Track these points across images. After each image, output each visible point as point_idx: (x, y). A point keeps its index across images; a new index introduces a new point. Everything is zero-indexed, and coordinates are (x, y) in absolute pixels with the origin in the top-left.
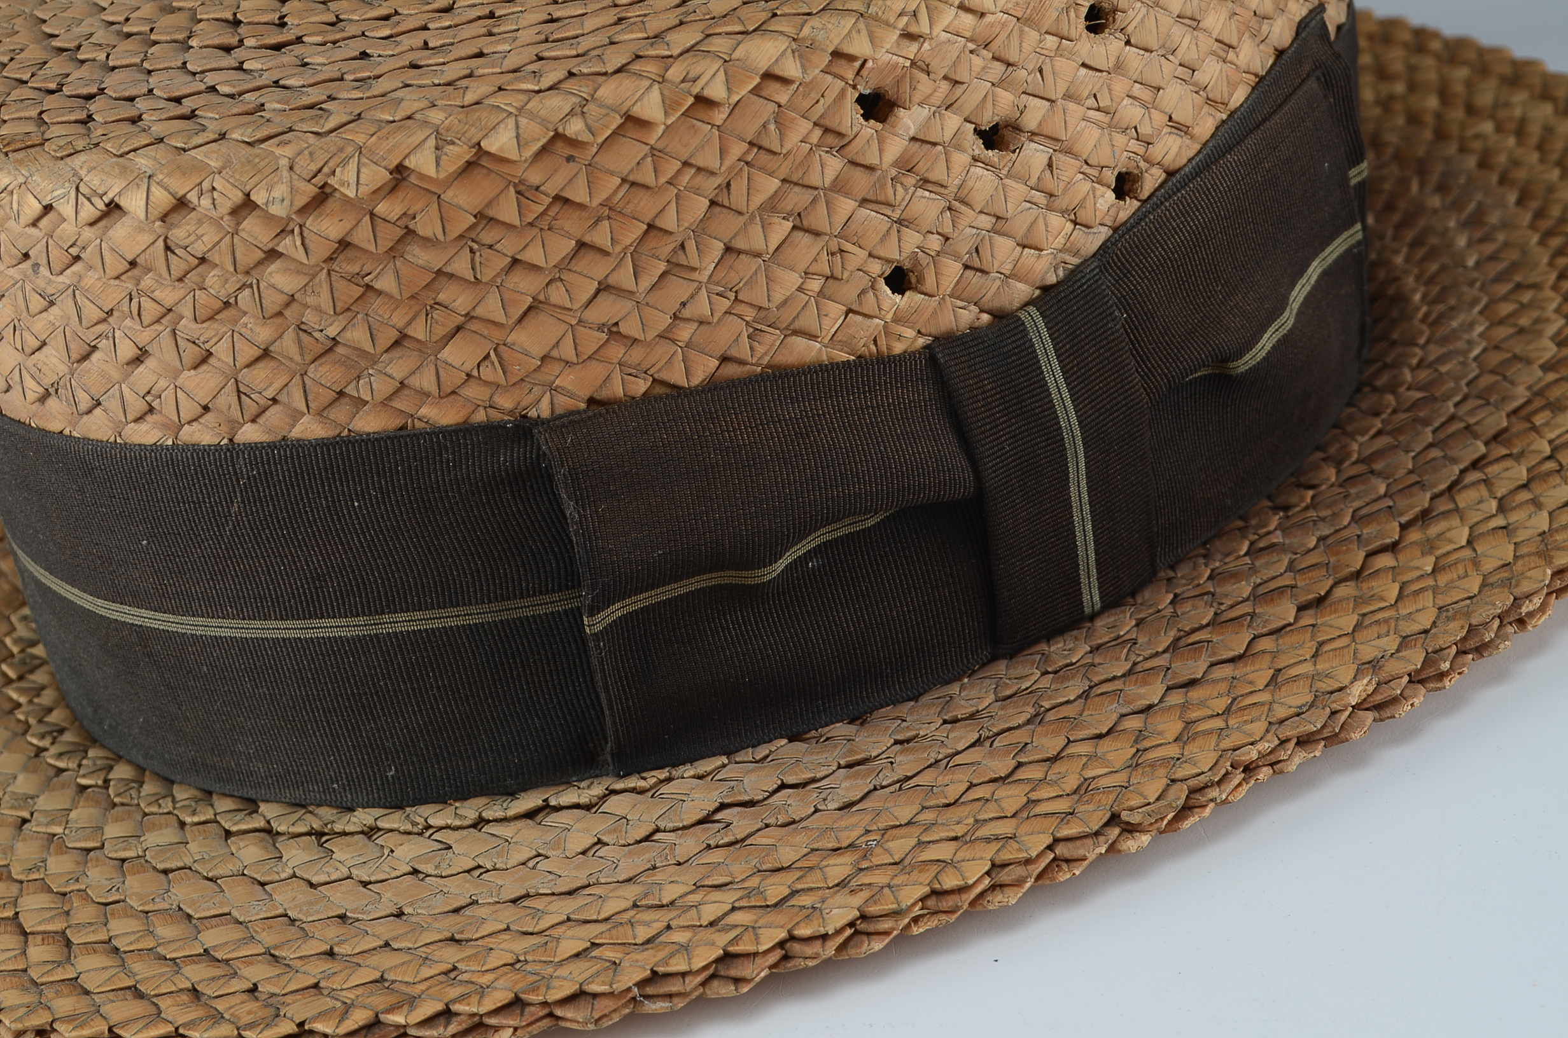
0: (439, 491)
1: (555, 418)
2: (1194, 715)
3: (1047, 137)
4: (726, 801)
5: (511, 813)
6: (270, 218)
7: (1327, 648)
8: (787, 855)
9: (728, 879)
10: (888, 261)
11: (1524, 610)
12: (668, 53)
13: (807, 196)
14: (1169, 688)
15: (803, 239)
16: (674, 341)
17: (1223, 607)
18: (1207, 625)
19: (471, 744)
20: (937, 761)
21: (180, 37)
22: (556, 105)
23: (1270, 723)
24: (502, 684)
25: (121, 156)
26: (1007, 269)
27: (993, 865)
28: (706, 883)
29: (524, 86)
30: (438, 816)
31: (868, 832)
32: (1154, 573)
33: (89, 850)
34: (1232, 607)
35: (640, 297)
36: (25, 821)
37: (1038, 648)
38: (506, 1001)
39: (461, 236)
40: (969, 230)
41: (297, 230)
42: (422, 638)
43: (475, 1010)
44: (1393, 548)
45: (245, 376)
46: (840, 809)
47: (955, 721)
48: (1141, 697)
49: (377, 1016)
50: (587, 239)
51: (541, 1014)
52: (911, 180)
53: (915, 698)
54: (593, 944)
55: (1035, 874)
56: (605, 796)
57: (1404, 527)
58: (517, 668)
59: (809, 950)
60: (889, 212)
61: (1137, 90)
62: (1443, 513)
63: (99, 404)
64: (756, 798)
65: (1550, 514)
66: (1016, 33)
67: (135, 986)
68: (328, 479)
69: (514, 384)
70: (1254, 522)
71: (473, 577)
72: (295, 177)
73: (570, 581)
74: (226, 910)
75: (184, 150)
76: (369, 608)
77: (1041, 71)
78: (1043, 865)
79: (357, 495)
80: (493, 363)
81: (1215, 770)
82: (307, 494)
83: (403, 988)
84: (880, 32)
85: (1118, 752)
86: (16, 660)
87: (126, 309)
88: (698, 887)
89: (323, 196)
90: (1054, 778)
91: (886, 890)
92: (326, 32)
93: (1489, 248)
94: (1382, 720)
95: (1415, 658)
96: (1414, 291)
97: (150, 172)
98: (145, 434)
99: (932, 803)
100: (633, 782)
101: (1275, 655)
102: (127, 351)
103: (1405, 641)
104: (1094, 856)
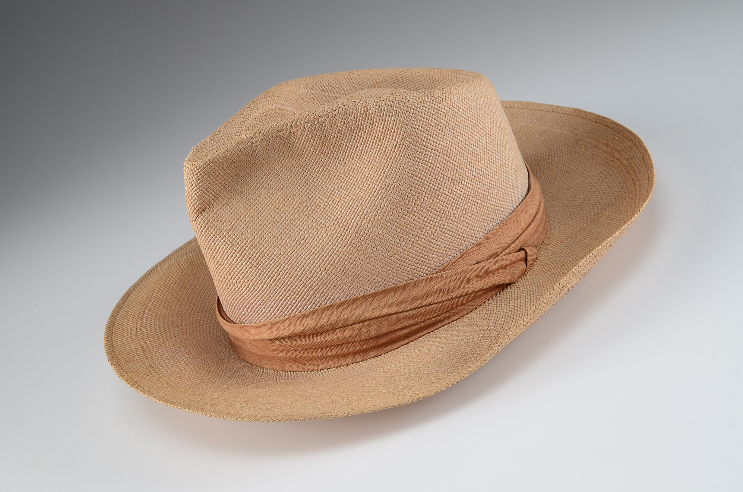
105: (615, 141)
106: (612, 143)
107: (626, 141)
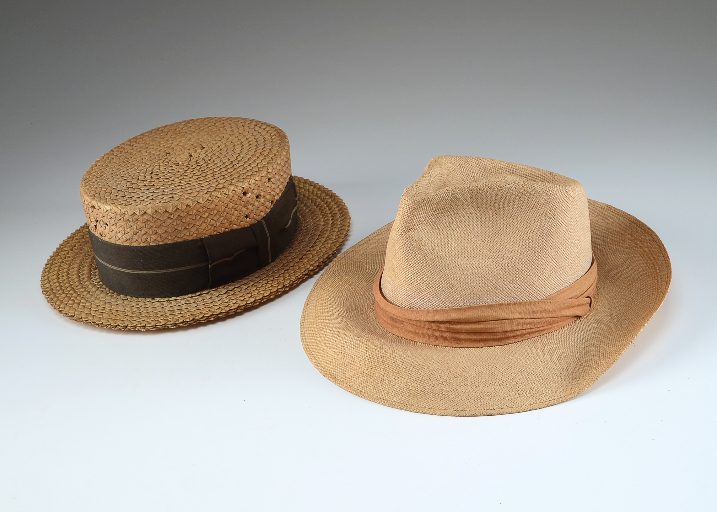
0: (189, 250)
1: (205, 238)
2: (290, 273)
3: (263, 197)
4: (228, 290)
6: (169, 213)
7: (305, 264)
8: (241, 295)
9: (234, 299)
10: (246, 214)
13: (237, 206)
14: (285, 271)
15: (236, 212)
16: (220, 227)
17: (288, 260)
18: (287, 263)
20: (257, 282)
22: (207, 196)
24: (195, 277)
29: (202, 193)
31: (251, 291)
35: (216, 221)
38: (211, 315)
39: (194, 214)
40: (255, 209)
41: (172, 214)
42: (184, 271)
44: (310, 251)
45: (162, 235)
46: (245, 289)
48: (281, 272)
50: (210, 213)
51: (216, 316)
52: (248, 203)
53: (249, 276)
54: (219, 308)
56: (209, 292)
57: (310, 248)
59: (250, 305)
60: (246, 208)
61: (273, 189)
62: (315, 246)
63: (137, 241)
64: (232, 290)
66: (260, 183)
68: (173, 249)
69: (200, 234)
71: (192, 261)
72: (173, 207)
73: (207, 261)
74: (160, 311)
75: (155, 204)
76: (177, 267)
77: (263, 188)
79: (177, 251)
80: (197, 231)
82: (169, 251)
83: (195, 315)
84: (245, 184)
85: (281, 279)
87: (145, 227)
88: (230, 300)
89: (177, 209)
90: (273, 283)
91: (257, 297)
93: (309, 209)
97: (151, 207)
98: (144, 245)
99: (258, 287)
100: (212, 290)
101: (298, 265)
102: (143, 233)
105: (638, 233)
106: (635, 234)
107: (646, 235)
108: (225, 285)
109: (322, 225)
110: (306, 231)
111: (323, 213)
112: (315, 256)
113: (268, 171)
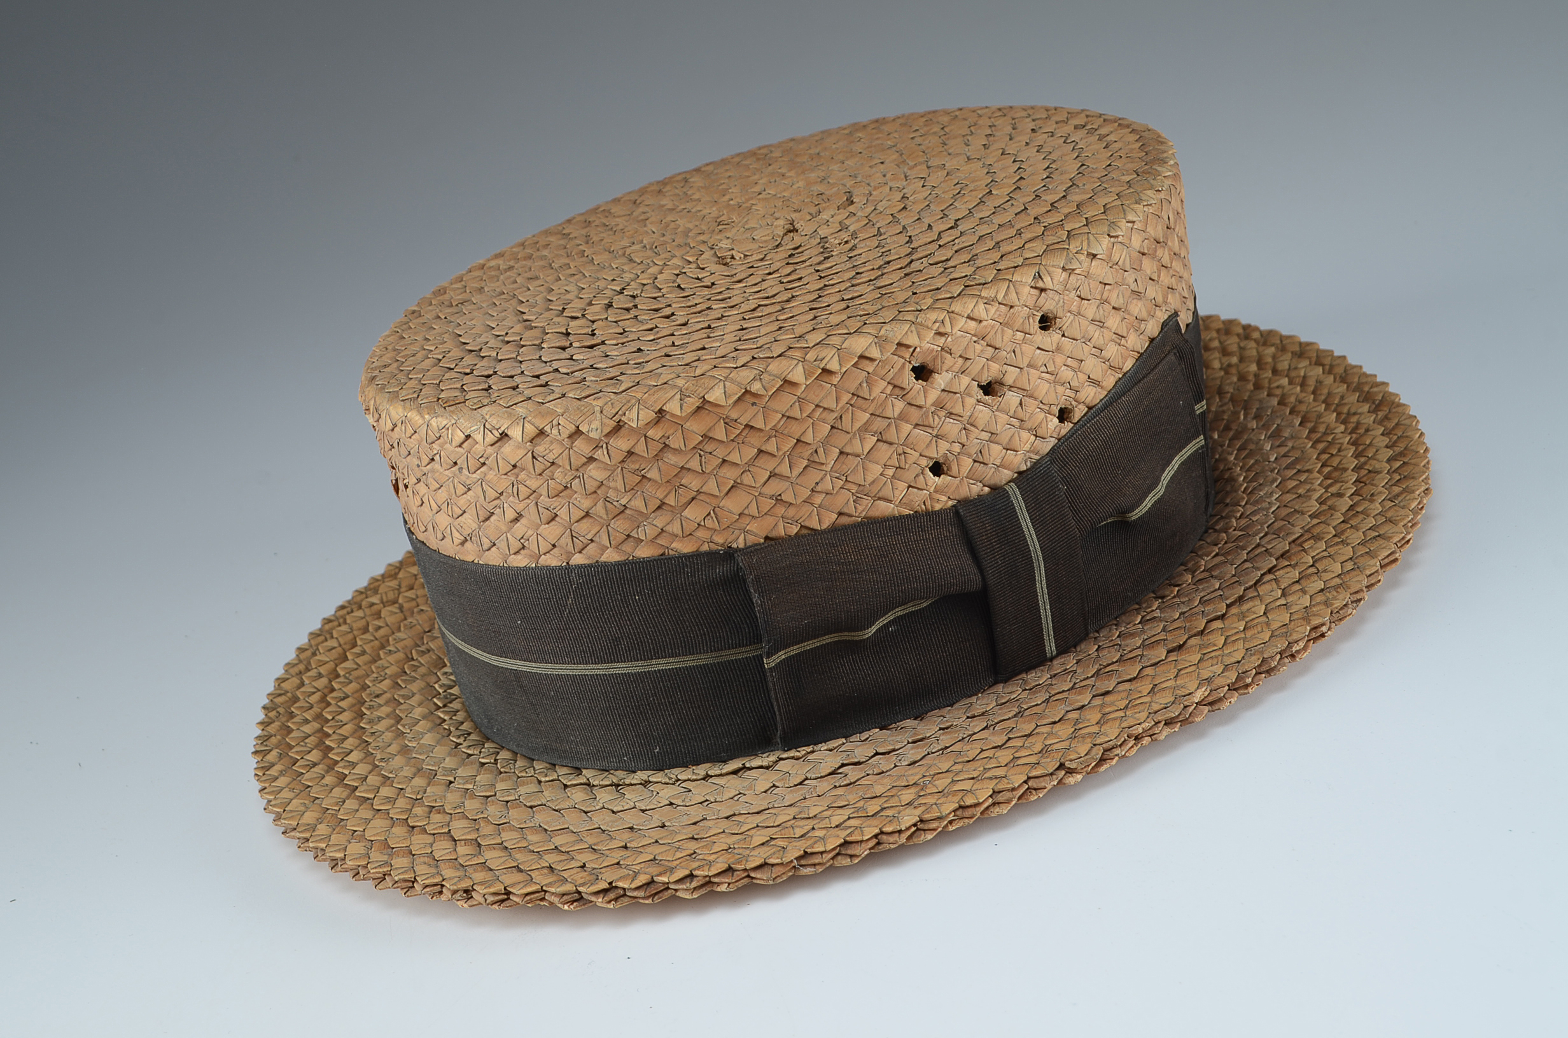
0: (683, 590)
1: (746, 548)
2: (1107, 710)
3: (1018, 388)
4: (845, 762)
5: (724, 771)
6: (590, 439)
7: (1183, 672)
8: (879, 790)
9: (846, 803)
10: (933, 459)
11: (1294, 649)
12: (807, 346)
13: (886, 422)
14: (1094, 696)
15: (884, 446)
16: (812, 504)
17: (1125, 652)
18: (1116, 662)
19: (701, 733)
20: (963, 739)
21: (537, 342)
22: (746, 375)
23: (1150, 713)
24: (718, 698)
25: (508, 407)
26: (998, 462)
27: (994, 792)
28: (834, 805)
29: (728, 365)
30: (683, 774)
31: (924, 776)
32: (1087, 634)
33: (488, 797)
34: (1130, 651)
35: (793, 480)
36: (451, 782)
37: (1020, 677)
38: (724, 869)
39: (694, 448)
40: (976, 440)
41: (604, 446)
42: (674, 673)
43: (707, 874)
44: (1222, 617)
45: (575, 527)
46: (909, 765)
47: (974, 717)
48: (1078, 701)
49: (652, 878)
50: (763, 448)
51: (743, 876)
52: (942, 413)
53: (952, 705)
54: (771, 838)
55: (1017, 796)
56: (777, 761)
57: (1228, 606)
58: (727, 689)
59: (891, 839)
60: (931, 432)
61: (1069, 361)
62: (1251, 598)
63: (495, 545)
64: (862, 760)
65: (1311, 596)
66: (999, 331)
67: (518, 866)
68: (621, 584)
69: (724, 529)
70: (1144, 606)
71: (702, 638)
72: (604, 417)
73: (756, 639)
74: (566, 826)
75: (543, 403)
76: (644, 656)
77: (1014, 352)
78: (1022, 792)
79: (637, 592)
80: (712, 518)
81: (1118, 739)
82: (610, 592)
83: (667, 863)
84: (923, 332)
85: (1065, 730)
86: (442, 696)
87: (511, 491)
88: (829, 807)
89: (619, 427)
90: (1028, 745)
91: (934, 806)
92: (618, 338)
93: (1283, 450)
94: (1213, 711)
95: (1232, 676)
96: (1240, 475)
97: (524, 416)
98: (520, 561)
99: (960, 760)
100: (792, 753)
101: (1154, 677)
102: (510, 514)
103: (1227, 667)
104: (1051, 787)
108: (846, 737)
109: (1310, 516)
110: (1241, 533)
111: (1328, 466)
112: (1234, 641)
113: (1040, 284)
